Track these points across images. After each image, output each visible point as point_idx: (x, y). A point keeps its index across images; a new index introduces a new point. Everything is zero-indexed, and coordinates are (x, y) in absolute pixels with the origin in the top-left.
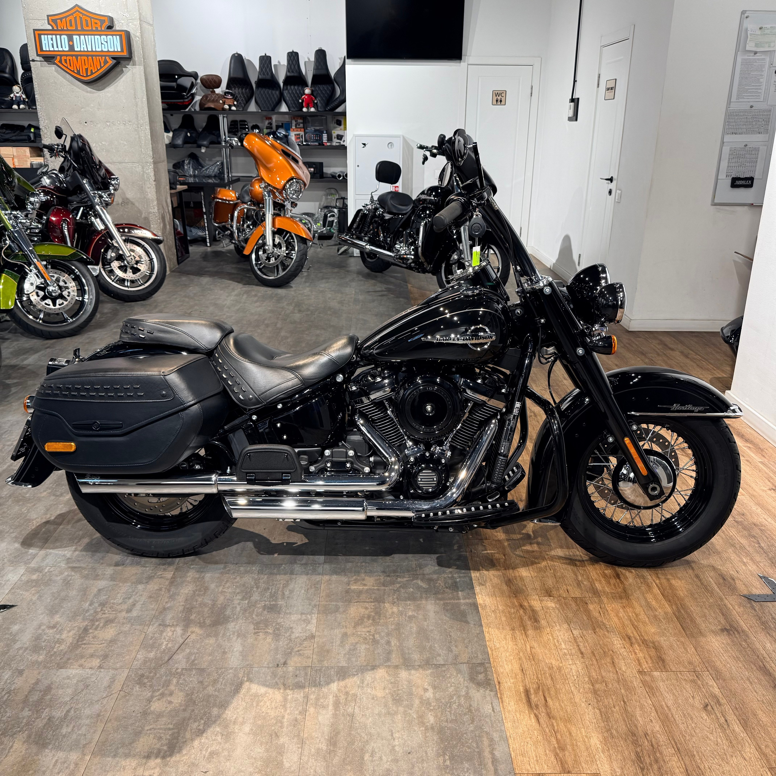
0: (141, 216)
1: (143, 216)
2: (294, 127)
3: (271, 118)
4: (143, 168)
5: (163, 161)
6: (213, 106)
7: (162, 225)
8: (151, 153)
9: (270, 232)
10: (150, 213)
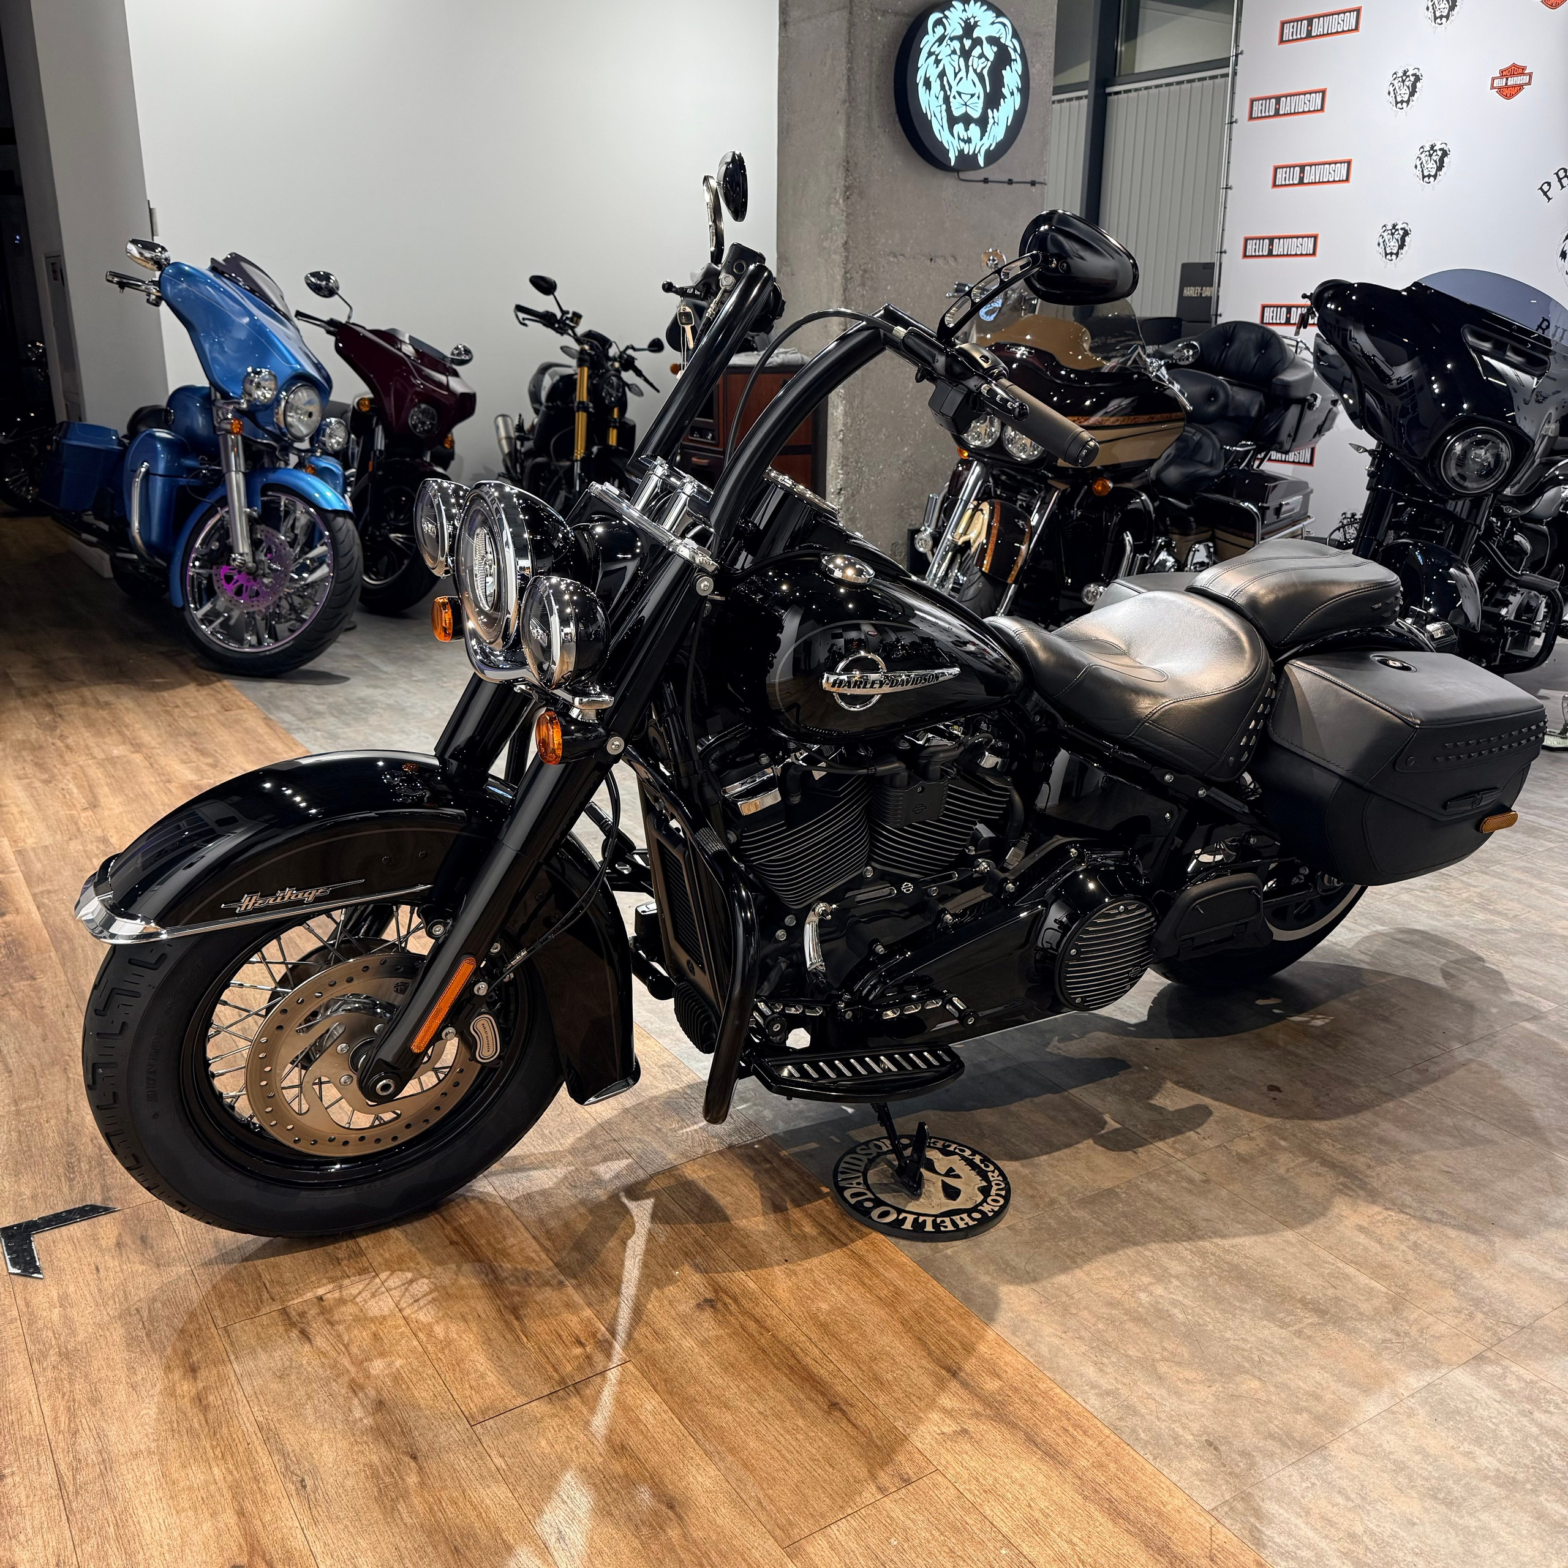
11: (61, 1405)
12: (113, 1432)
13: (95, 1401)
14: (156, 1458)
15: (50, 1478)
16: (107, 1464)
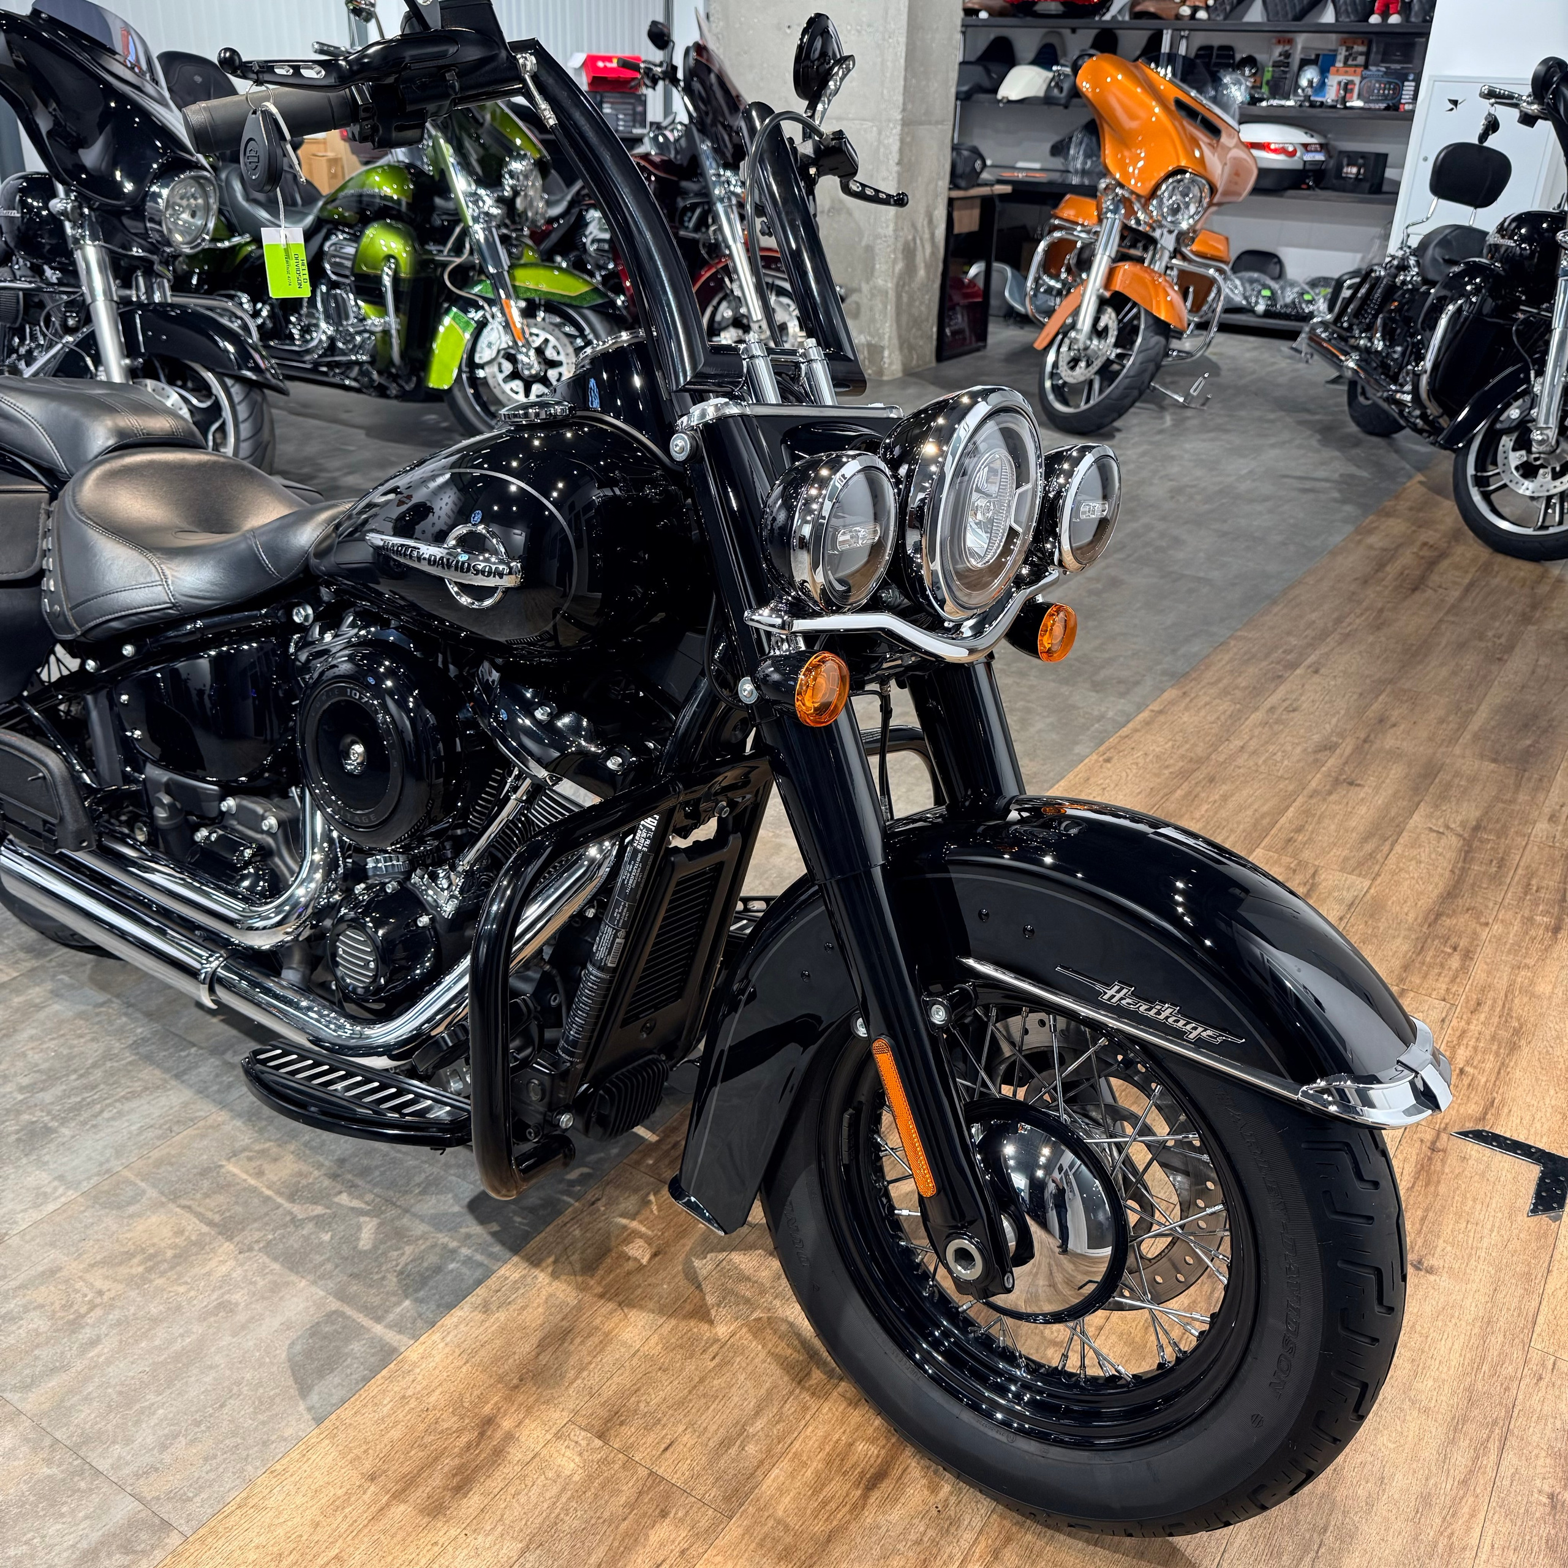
0: (860, 241)
1: (863, 243)
2: (1339, 64)
3: (1290, 42)
4: (880, 133)
5: (942, 122)
6: (1152, 9)
7: (900, 266)
8: (901, 99)
9: (1094, 299)
10: (877, 236)
11: (1458, 1526)
12: (1429, 1453)
13: (1426, 1500)
14: (1412, 1394)
15: (1509, 1457)
16: (1457, 1425)
